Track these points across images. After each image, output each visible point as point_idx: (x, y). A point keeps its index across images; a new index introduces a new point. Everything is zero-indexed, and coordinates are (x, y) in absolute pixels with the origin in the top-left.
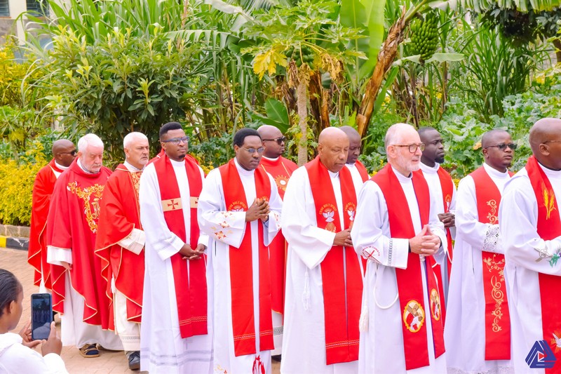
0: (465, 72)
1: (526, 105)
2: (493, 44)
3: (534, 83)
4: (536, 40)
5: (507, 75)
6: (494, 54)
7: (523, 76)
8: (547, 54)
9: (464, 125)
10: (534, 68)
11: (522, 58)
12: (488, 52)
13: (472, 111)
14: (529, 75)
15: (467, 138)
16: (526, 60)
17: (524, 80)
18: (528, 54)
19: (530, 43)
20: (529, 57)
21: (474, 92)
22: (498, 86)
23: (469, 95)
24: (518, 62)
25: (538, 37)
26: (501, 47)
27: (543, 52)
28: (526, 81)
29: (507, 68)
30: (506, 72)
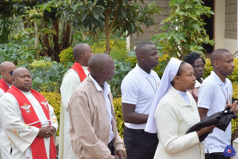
1: (10, 49)
3: (13, 39)
4: (13, 16)
7: (7, 34)
8: (19, 24)
10: (12, 31)
11: (6, 25)
14: (10, 34)
16: (8, 26)
17: (7, 37)
18: (10, 23)
19: (10, 17)
20: (10, 25)
24: (4, 27)
25: (14, 15)
27: (17, 23)
28: (9, 37)
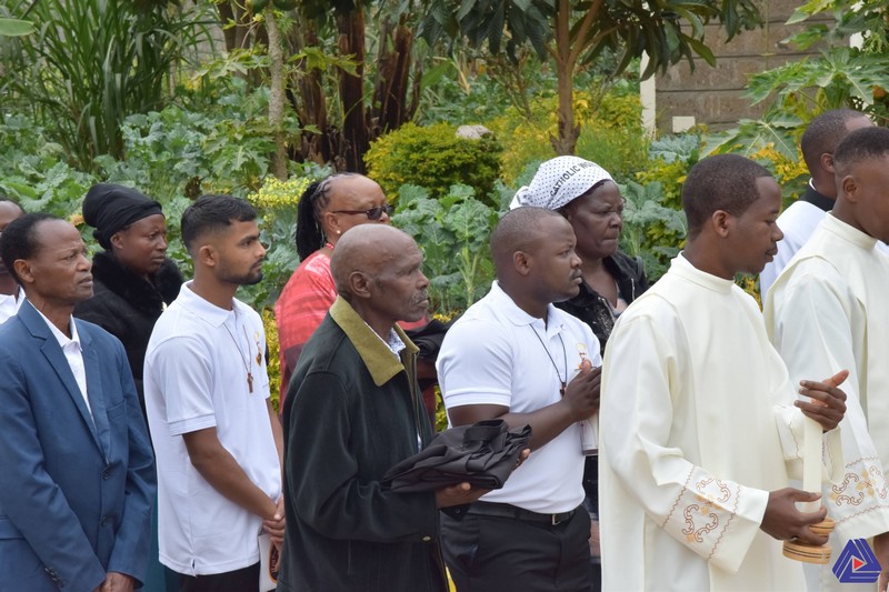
0: (34, 60)
1: (172, 135)
2: (92, 3)
3: (180, 90)
5: (124, 71)
6: (94, 25)
7: (157, 73)
8: (205, 31)
9: (39, 175)
10: (178, 59)
11: (152, 37)
12: (83, 20)
13: (56, 147)
14: (168, 72)
15: (50, 204)
16: (162, 40)
17: (159, 83)
18: (167, 27)
19: (170, 4)
20: (168, 34)
21: (54, 104)
22: (105, 92)
23: (43, 109)
24: (146, 44)
26: (109, 10)
27: (197, 27)
28: (163, 85)
29: (122, 55)
30: (121, 64)
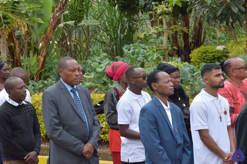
0: (100, 31)
1: (137, 50)
2: (115, 15)
3: (138, 38)
5: (123, 33)
6: (116, 21)
7: (132, 33)
8: (145, 22)
9: (101, 62)
10: (137, 29)
11: (131, 24)
12: (112, 20)
13: (105, 54)
14: (135, 33)
15: (104, 70)
16: (134, 24)
17: (133, 36)
18: (135, 21)
19: (136, 15)
20: (135, 23)
21: (105, 43)
22: (118, 39)
23: (102, 44)
24: (129, 26)
25: (140, 12)
26: (119, 17)
27: (143, 21)
29: (123, 29)
30: (122, 31)
